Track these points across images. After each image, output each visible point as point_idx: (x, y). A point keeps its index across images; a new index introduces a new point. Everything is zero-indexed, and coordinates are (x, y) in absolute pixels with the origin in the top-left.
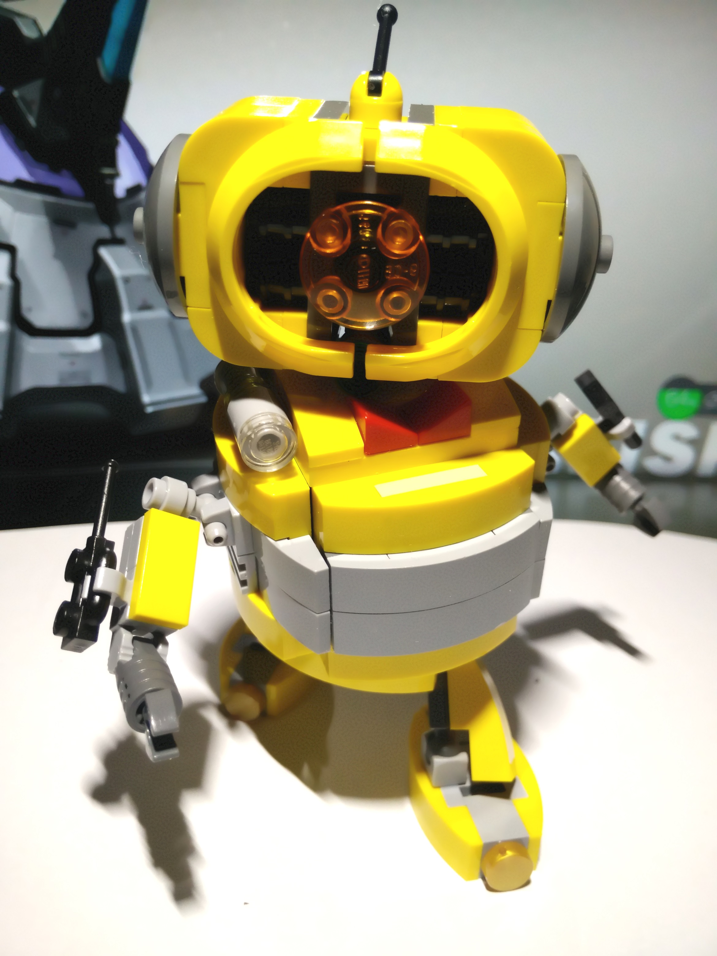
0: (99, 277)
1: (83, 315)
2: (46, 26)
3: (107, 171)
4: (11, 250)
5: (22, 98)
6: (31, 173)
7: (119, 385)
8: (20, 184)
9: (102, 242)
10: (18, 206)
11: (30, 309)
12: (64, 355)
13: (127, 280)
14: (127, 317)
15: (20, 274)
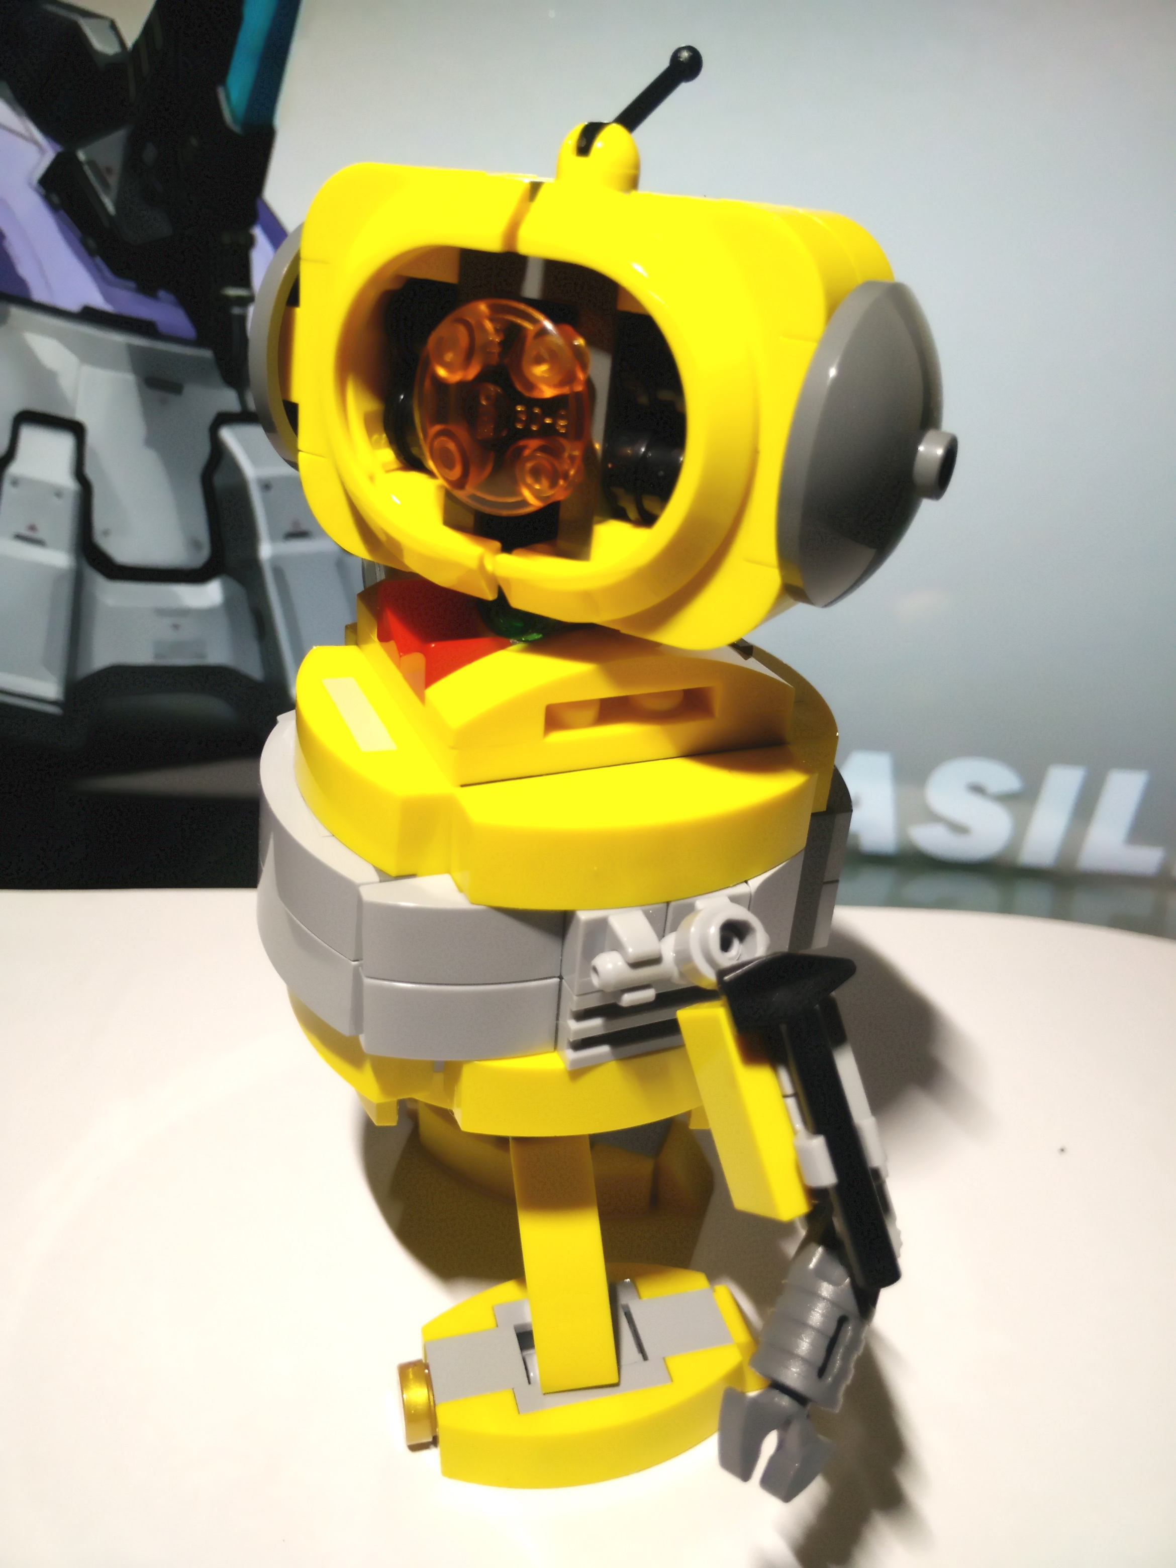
0: (219, 480)
1: (195, 545)
2: (131, 34)
3: (233, 292)
4: (77, 429)
5: (92, 163)
6: (107, 298)
7: (253, 669)
8: (89, 315)
9: (224, 419)
10: (88, 355)
11: (106, 533)
12: (162, 612)
13: (266, 486)
14: (266, 550)
15: (90, 471)
